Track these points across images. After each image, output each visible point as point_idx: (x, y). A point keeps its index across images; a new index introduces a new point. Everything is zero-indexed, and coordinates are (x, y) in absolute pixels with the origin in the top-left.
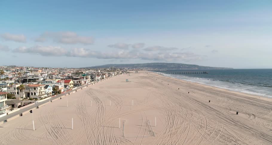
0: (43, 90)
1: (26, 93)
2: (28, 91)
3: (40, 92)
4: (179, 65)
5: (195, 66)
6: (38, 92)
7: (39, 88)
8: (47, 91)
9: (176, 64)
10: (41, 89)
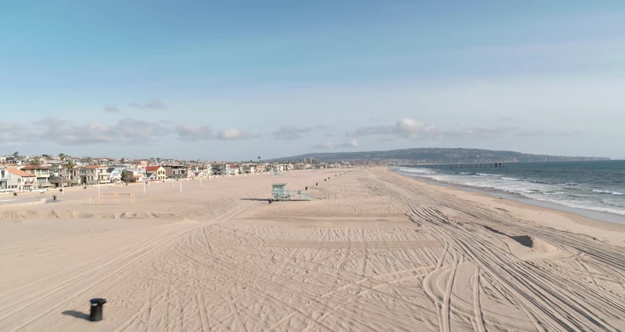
0: (104, 172)
1: (81, 177)
2: (84, 174)
3: (99, 176)
4: (473, 153)
5: (511, 154)
6: (97, 175)
7: (98, 171)
8: (112, 176)
9: (464, 151)
10: (101, 172)
